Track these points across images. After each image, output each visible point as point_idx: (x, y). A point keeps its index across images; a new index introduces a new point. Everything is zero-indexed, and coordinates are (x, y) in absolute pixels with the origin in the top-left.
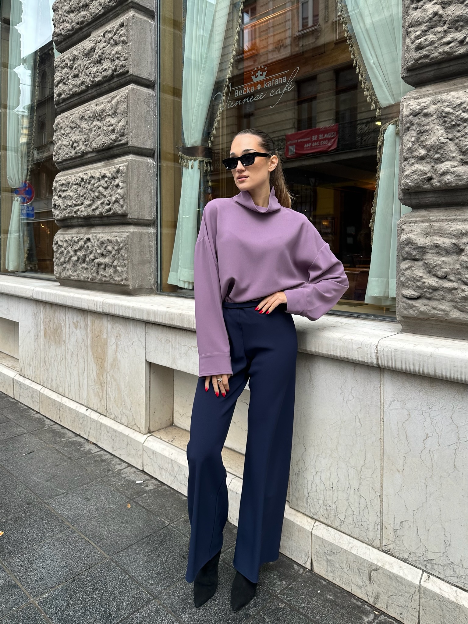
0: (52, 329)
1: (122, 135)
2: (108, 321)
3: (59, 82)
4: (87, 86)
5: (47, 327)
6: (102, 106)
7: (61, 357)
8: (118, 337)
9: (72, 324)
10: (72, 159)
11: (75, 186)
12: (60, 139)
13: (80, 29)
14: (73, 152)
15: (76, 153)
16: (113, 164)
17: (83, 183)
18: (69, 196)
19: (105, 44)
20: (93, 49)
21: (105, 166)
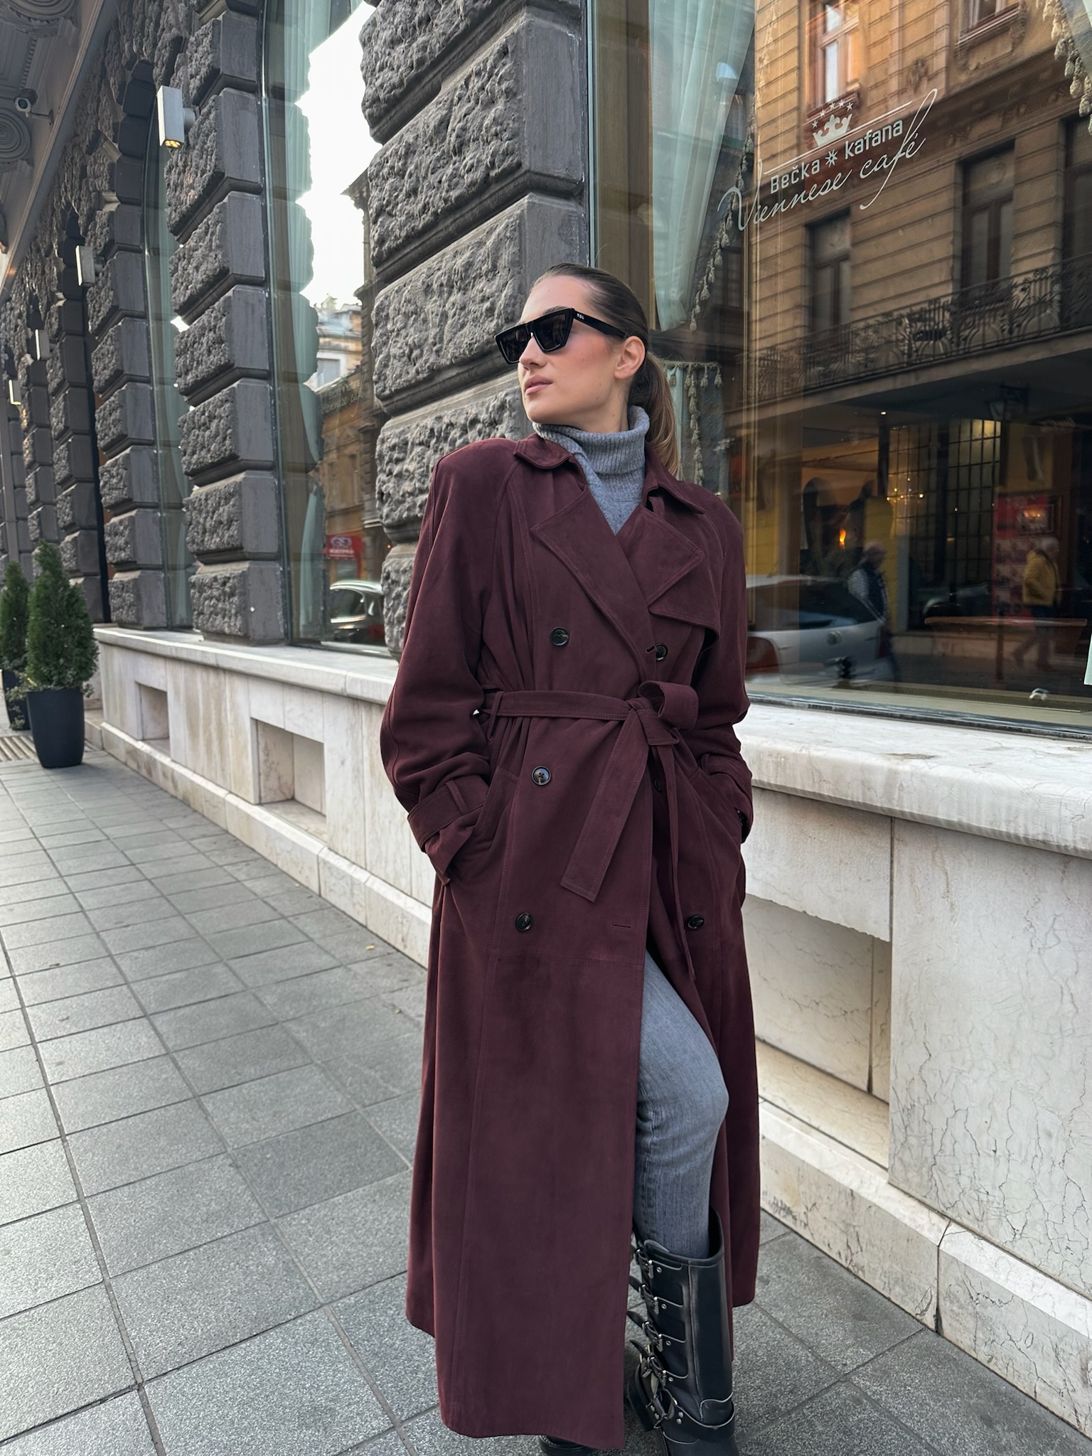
4: (435, 214)
6: (468, 254)
10: (410, 387)
11: (418, 449)
12: (385, 344)
13: (417, 79)
14: (413, 371)
15: (418, 372)
16: (494, 391)
17: (434, 441)
18: (407, 471)
19: (469, 105)
20: (444, 123)
21: (477, 397)
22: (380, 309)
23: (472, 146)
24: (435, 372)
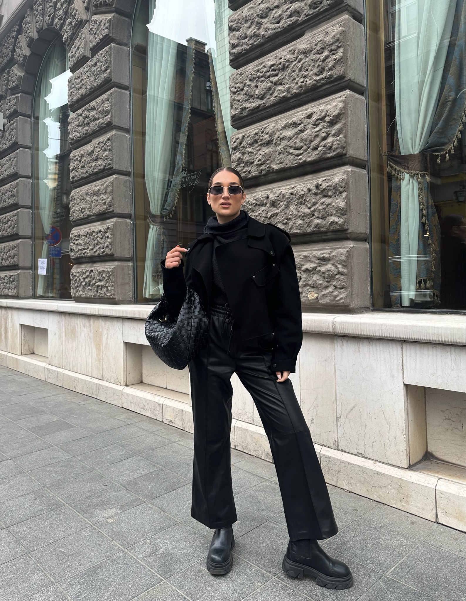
0: (70, 331)
1: (110, 206)
2: (102, 320)
3: (73, 170)
4: (89, 174)
5: (66, 329)
6: (98, 187)
7: (76, 347)
8: (108, 329)
9: (82, 325)
10: (81, 219)
11: (83, 237)
12: (74, 206)
13: (85, 137)
14: (82, 215)
15: (84, 216)
16: (106, 224)
17: (88, 235)
18: (80, 243)
19: (100, 149)
20: (93, 152)
21: (101, 224)
22: (72, 196)
23: (100, 160)
24: (89, 216)
